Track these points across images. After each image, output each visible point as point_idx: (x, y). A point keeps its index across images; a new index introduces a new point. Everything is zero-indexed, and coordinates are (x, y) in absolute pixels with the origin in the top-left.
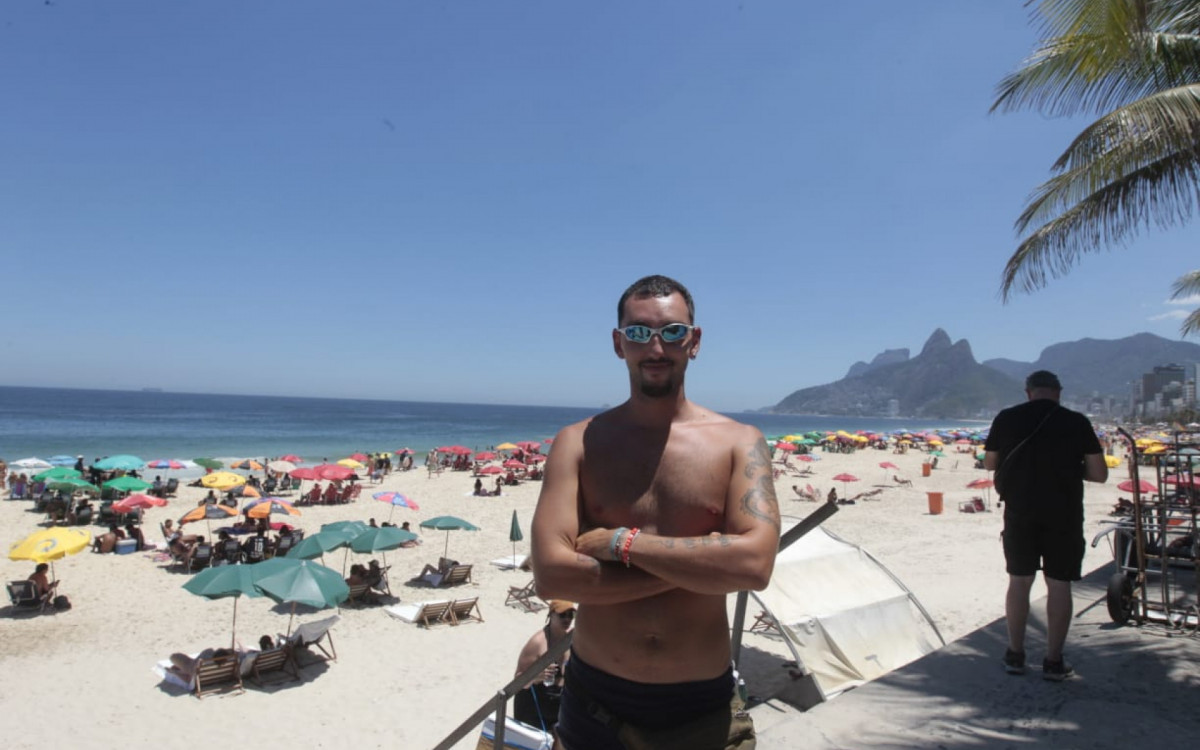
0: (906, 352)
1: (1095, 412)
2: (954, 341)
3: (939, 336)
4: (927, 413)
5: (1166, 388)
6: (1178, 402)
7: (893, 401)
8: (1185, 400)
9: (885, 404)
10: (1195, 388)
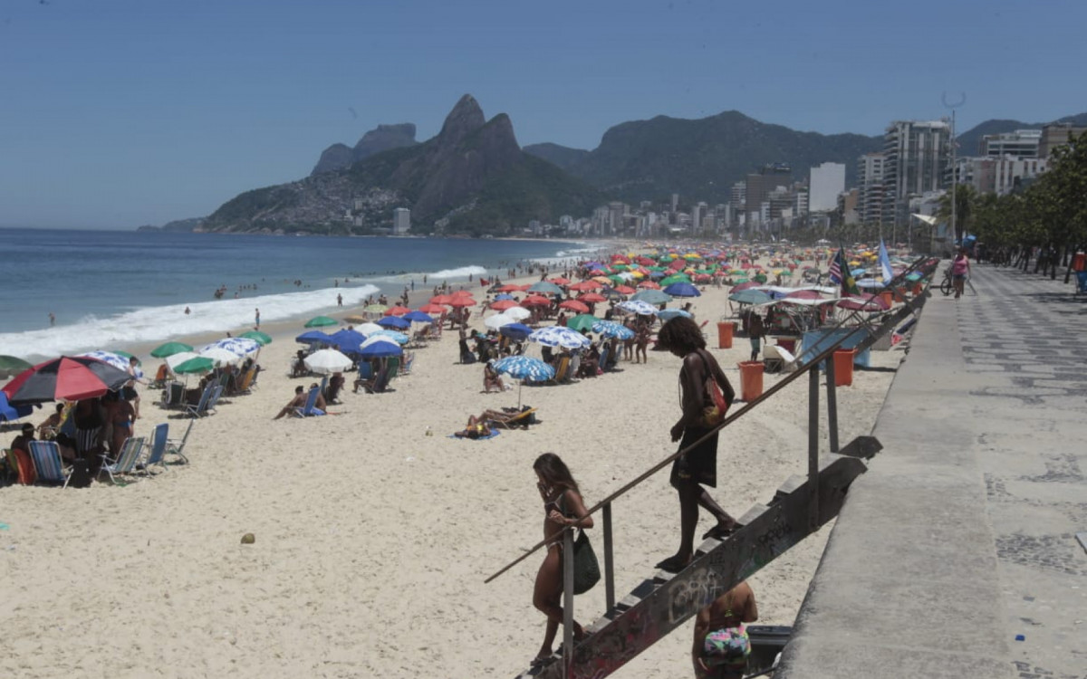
0: (409, 130)
1: (679, 225)
2: (488, 117)
3: (467, 107)
4: (454, 226)
5: (772, 195)
6: (787, 213)
7: (401, 209)
8: (795, 210)
9: (390, 214)
10: (808, 197)
